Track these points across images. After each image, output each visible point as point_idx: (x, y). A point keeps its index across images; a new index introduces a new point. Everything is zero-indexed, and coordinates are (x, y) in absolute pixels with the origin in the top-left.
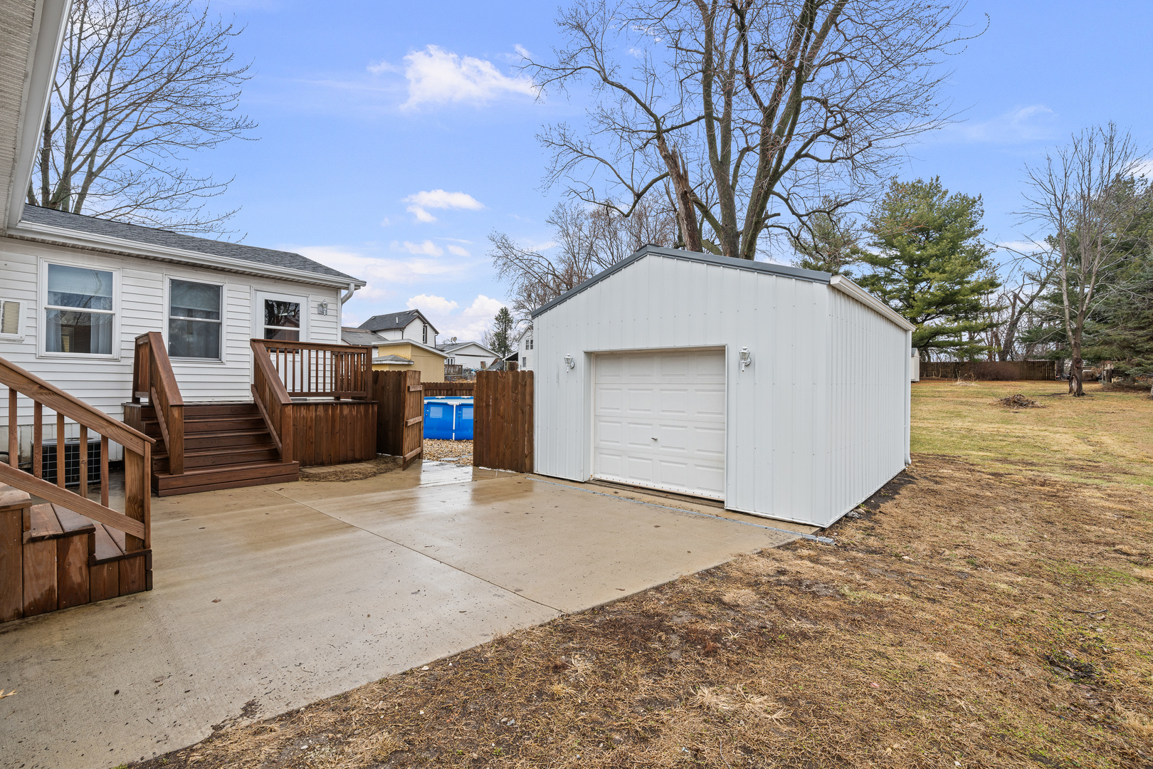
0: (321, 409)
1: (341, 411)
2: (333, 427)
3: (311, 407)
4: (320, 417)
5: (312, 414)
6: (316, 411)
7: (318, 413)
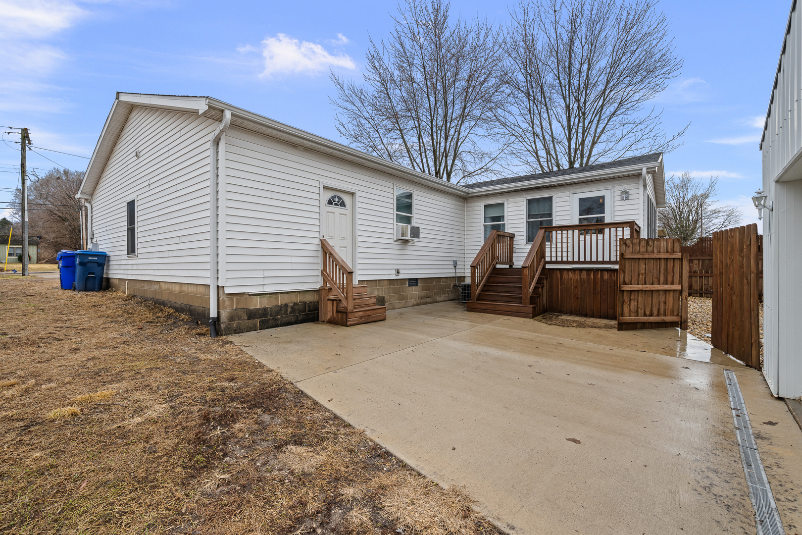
0: (584, 273)
1: (602, 276)
2: (595, 288)
3: (576, 272)
4: (584, 279)
5: (578, 277)
6: (580, 275)
7: (582, 277)
